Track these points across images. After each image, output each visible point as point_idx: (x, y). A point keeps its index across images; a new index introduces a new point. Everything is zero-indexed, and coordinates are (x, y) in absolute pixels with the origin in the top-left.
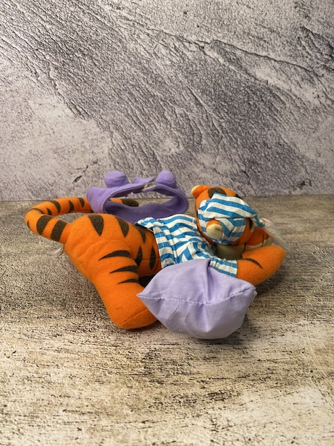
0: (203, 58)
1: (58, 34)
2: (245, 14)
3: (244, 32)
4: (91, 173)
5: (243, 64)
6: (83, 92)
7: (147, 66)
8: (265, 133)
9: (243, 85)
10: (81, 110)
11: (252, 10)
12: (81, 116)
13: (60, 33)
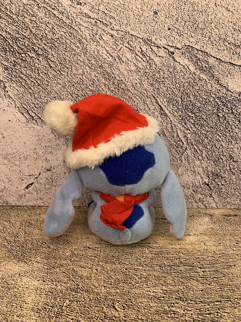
0: (172, 64)
1: (8, 30)
2: (223, 18)
3: (220, 38)
4: (44, 180)
5: (216, 73)
6: (36, 96)
7: (109, 71)
8: (232, 146)
9: (213, 96)
10: (34, 115)
11: (231, 14)
12: (35, 122)
13: (11, 29)
